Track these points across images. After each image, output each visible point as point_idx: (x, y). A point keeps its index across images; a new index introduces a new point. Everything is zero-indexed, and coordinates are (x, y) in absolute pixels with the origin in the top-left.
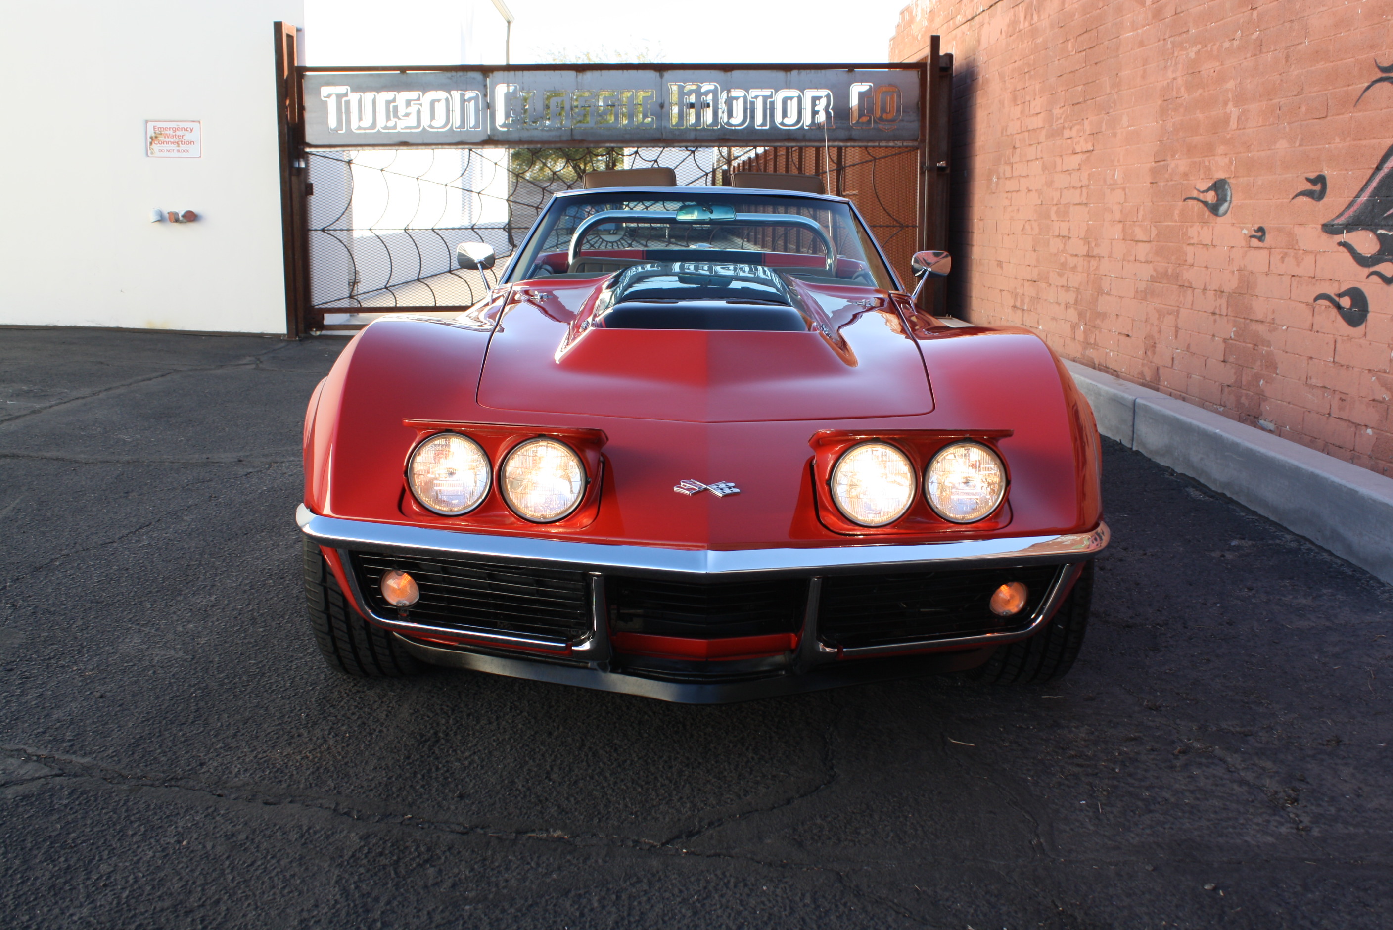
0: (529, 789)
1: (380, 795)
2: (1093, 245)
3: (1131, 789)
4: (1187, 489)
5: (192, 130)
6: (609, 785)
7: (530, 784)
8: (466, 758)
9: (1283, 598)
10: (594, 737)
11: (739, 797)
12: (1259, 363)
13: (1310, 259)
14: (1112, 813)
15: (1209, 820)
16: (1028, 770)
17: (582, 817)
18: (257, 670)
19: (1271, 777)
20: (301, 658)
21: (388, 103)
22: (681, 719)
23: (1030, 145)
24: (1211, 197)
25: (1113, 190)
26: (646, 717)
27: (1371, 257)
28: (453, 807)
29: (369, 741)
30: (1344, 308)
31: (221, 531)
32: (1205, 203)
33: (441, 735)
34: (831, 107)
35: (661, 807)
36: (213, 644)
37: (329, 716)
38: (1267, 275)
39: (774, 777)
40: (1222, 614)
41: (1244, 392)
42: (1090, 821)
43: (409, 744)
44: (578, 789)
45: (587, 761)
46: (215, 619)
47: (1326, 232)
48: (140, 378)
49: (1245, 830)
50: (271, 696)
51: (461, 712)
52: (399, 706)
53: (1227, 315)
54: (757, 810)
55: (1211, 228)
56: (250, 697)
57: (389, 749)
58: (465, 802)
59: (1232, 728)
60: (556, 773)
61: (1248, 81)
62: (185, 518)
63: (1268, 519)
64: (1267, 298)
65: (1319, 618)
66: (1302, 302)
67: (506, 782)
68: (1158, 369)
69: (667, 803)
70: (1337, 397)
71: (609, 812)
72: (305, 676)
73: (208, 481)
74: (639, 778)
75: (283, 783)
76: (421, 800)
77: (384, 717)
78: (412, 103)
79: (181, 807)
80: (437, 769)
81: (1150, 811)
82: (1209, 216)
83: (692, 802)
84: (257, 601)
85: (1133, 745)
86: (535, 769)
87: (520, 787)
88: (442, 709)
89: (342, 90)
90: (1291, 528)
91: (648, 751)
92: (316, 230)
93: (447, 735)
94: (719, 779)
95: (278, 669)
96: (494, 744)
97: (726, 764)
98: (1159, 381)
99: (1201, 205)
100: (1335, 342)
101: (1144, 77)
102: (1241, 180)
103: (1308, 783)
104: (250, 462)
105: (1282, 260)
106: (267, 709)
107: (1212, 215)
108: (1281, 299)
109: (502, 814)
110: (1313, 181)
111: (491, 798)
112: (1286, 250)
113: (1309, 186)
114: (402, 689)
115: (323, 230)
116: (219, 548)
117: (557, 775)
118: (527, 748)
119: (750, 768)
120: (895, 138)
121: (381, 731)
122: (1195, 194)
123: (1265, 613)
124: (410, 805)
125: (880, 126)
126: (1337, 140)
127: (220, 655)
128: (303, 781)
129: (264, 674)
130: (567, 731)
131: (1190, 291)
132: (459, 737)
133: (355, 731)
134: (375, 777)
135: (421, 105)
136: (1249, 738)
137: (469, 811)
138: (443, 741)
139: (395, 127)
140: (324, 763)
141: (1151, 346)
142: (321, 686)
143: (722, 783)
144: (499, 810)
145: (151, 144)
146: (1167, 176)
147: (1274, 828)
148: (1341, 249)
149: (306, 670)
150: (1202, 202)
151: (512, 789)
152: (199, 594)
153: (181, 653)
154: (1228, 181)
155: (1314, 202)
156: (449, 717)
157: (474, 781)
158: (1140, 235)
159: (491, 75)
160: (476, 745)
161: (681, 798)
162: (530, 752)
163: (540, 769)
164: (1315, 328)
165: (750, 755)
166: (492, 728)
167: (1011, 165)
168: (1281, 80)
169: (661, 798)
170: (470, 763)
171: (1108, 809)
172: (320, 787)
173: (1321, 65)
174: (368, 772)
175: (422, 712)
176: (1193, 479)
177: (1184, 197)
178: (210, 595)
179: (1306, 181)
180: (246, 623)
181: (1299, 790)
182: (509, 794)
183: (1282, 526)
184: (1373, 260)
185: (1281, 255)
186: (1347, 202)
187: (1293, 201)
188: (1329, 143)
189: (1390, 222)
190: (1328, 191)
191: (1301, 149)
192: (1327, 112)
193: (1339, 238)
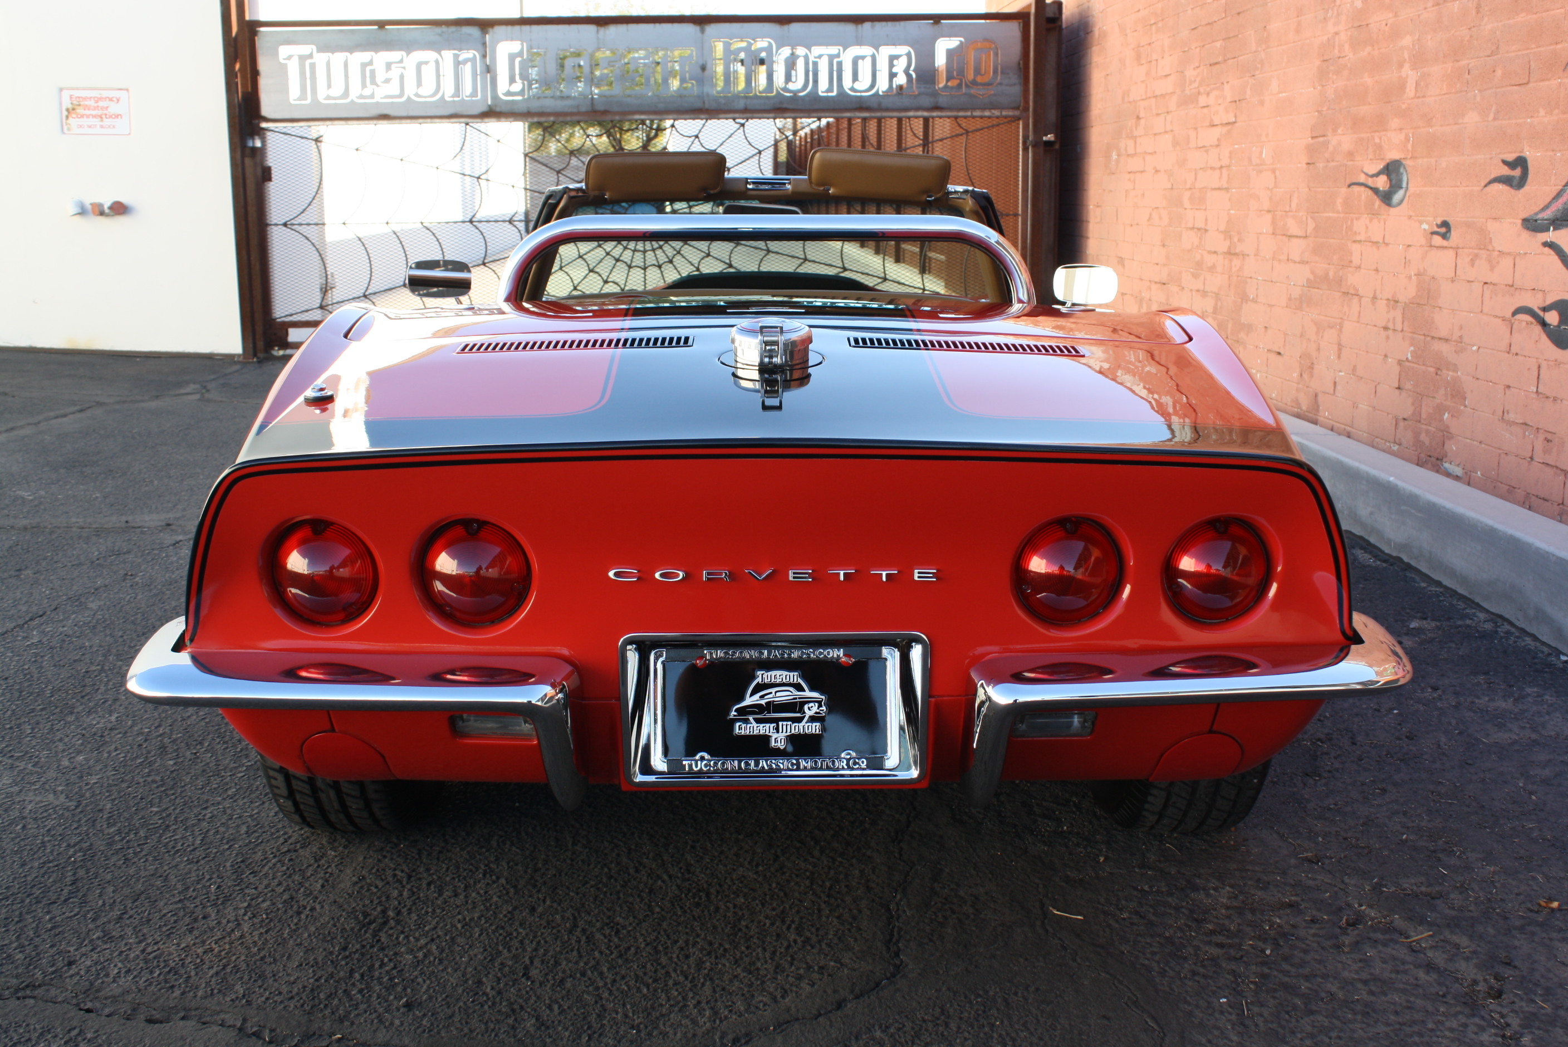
0: (499, 993)
1: (302, 1006)
2: (1236, 239)
3: (1286, 979)
4: (1354, 551)
5: (118, 100)
6: (606, 984)
7: (502, 985)
8: (421, 948)
9: (1477, 701)
10: (589, 914)
11: (775, 999)
12: (1442, 392)
13: (1506, 263)
14: (1262, 1015)
15: (1388, 1025)
16: (1154, 953)
17: (567, 1034)
18: (160, 822)
19: (1467, 959)
20: (219, 803)
21: (364, 65)
22: (705, 886)
23: (1158, 115)
24: (1382, 183)
25: (1261, 172)
26: (659, 882)
28: (397, 1022)
29: (296, 924)
30: (1549, 325)
31: (133, 622)
32: (1375, 190)
33: (391, 913)
34: (913, 67)
35: (672, 1016)
36: (106, 785)
37: (247, 887)
38: (1453, 281)
39: (821, 968)
40: (1400, 724)
41: (1424, 427)
42: (1233, 1028)
43: (348, 928)
44: (564, 992)
45: (578, 949)
46: (113, 747)
47: (1528, 229)
48: (52, 414)
49: (1435, 1039)
50: (173, 859)
51: (420, 879)
52: (340, 871)
53: (1402, 331)
54: (797, 1019)
55: (1382, 222)
56: (147, 860)
57: (321, 936)
58: (414, 1014)
59: (1415, 888)
60: (537, 968)
61: (1429, 37)
62: (91, 605)
63: (1455, 592)
64: (1453, 310)
65: (1524, 728)
66: (1497, 317)
67: (470, 982)
68: (1316, 396)
69: (680, 1010)
70: (1541, 436)
71: (603, 1026)
72: (222, 829)
73: (124, 554)
74: (645, 974)
75: (175, 989)
76: (356, 1012)
77: (319, 886)
78: (393, 66)
79: (35, 1029)
80: (382, 965)
81: (1312, 1012)
82: (1379, 207)
83: (712, 1008)
84: (169, 721)
85: (1288, 915)
86: (510, 963)
87: (488, 990)
88: (395, 875)
89: (305, 49)
90: (1485, 605)
91: (659, 933)
92: (276, 225)
93: (399, 913)
94: (750, 973)
95: (187, 819)
96: (459, 926)
97: (759, 950)
98: (1318, 410)
99: (1370, 192)
100: (1539, 367)
101: (1298, 31)
102: (1420, 161)
103: (1515, 967)
104: (180, 526)
105: (1472, 263)
106: (166, 879)
107: (1383, 205)
108: (1471, 312)
109: (462, 1030)
110: (1511, 165)
111: (448, 1007)
112: (1476, 251)
113: (1506, 171)
114: (345, 847)
115: (285, 225)
116: (130, 647)
117: (537, 971)
118: (501, 931)
119: (792, 956)
120: (992, 106)
121: (313, 909)
122: (1362, 179)
123: (1454, 722)
124: (341, 1020)
125: (973, 91)
126: (1542, 112)
127: (113, 800)
128: (203, 985)
129: (168, 826)
130: (555, 905)
131: (1355, 300)
132: (414, 917)
133: (278, 909)
134: (298, 978)
135: (404, 68)
136: (1438, 902)
137: (418, 1028)
138: (392, 923)
139: (372, 96)
140: (234, 958)
141: (1308, 367)
142: (240, 843)
143: (753, 979)
144: (459, 1025)
145: (67, 117)
146: (1327, 155)
147: (1473, 1036)
148: (1547, 250)
149: (223, 821)
150: (1371, 188)
151: (477, 994)
152: (96, 712)
153: (62, 798)
154: (1404, 162)
155: (1512, 191)
156: (403, 887)
157: (428, 982)
158: (1294, 229)
159: (490, 30)
160: (435, 928)
161: (699, 1002)
162: (505, 937)
163: (516, 962)
164: (1514, 350)
165: (792, 937)
166: (458, 902)
167: (1134, 138)
168: (1471, 36)
169: (672, 1002)
170: (425, 956)
171: (1256, 1009)
172: (225, 995)
173: (1522, 18)
174: (289, 971)
175: (368, 881)
176: (1362, 538)
177: (1348, 182)
178: (111, 713)
179: (1501, 164)
180: (153, 753)
181: (1503, 979)
182: (473, 1002)
183: (1473, 602)
185: (1471, 257)
186: (1554, 191)
187: (1485, 188)
188: (1532, 117)
190: (1530, 177)
191: (1495, 123)
192: (1529, 78)
193: (1544, 236)
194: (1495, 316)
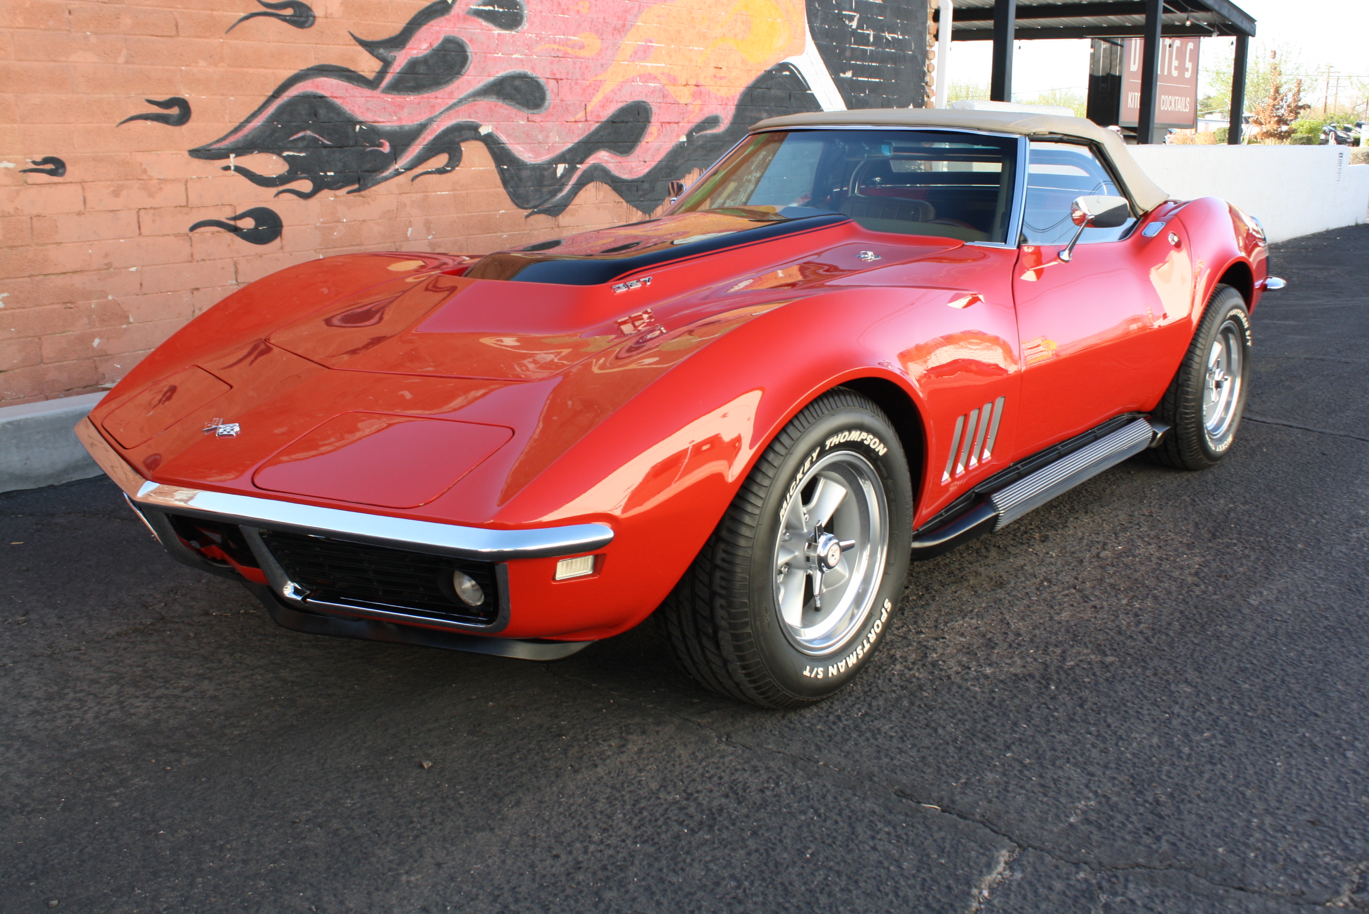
12: (82, 322)
13: (173, 187)
27: (278, 178)
30: (241, 229)
38: (80, 214)
47: (199, 157)
66: (166, 235)
100: (236, 264)
105: (116, 193)
108: (121, 238)
110: (163, 104)
112: (121, 182)
113: (156, 110)
126: (205, 63)
148: (230, 172)
155: (170, 127)
164: (196, 257)
179: (148, 104)
184: (282, 180)
185: (112, 189)
186: (231, 127)
187: (124, 125)
188: (188, 66)
189: (301, 145)
190: (194, 115)
191: (130, 66)
192: (177, 32)
193: (224, 163)
194: (164, 236)
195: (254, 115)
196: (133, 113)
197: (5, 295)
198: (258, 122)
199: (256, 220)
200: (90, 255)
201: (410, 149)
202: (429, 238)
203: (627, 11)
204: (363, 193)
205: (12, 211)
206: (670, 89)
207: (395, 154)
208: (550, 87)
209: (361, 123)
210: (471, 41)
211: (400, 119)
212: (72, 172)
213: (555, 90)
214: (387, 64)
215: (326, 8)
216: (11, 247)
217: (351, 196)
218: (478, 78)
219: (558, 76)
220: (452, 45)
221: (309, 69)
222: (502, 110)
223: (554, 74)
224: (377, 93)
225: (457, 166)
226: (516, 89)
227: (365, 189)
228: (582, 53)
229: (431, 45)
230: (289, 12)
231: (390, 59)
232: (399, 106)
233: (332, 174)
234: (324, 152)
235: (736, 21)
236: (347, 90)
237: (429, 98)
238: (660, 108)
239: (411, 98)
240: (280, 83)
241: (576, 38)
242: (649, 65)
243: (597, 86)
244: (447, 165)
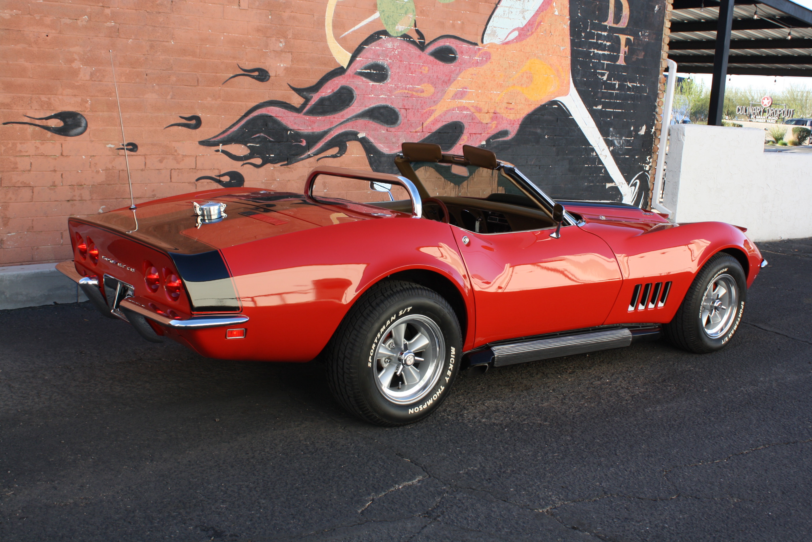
13: (190, 160)
24: (53, 123)
27: (243, 156)
30: (222, 181)
32: (45, 127)
38: (143, 171)
47: (204, 145)
53: (91, 199)
82: (53, 136)
102: (100, 114)
105: (161, 161)
108: (161, 183)
110: (188, 119)
112: (163, 156)
113: (184, 121)
122: (25, 120)
126: (209, 99)
148: (219, 153)
150: (39, 126)
154: (81, 113)
155: (190, 130)
168: (146, 59)
177: (4, 122)
179: (180, 118)
184: (246, 158)
185: (159, 159)
186: (221, 130)
187: (168, 128)
188: (202, 100)
189: (257, 140)
190: (203, 124)
191: (173, 100)
192: (198, 84)
193: (216, 148)
194: (183, 183)
195: (234, 125)
196: (173, 123)
197: (104, 207)
198: (235, 128)
199: (230, 177)
200: (146, 190)
201: (318, 144)
202: (326, 190)
203: (452, 72)
204: (289, 166)
205: (111, 168)
206: (477, 115)
207: (309, 147)
208: (402, 113)
209: (291, 130)
210: (356, 88)
211: (313, 128)
212: (141, 150)
213: (405, 115)
214: (307, 100)
215: (276, 71)
216: (109, 185)
217: (282, 168)
218: (359, 108)
219: (406, 107)
220: (345, 91)
221: (264, 103)
222: (372, 125)
223: (405, 106)
224: (301, 115)
225: (344, 154)
226: (381, 114)
227: (290, 164)
228: (422, 95)
229: (333, 90)
230: (256, 74)
231: (309, 98)
232: (313, 122)
233: (273, 155)
234: (270, 144)
235: (522, 76)
236: (284, 113)
237: (330, 118)
238: (470, 125)
239: (319, 118)
240: (248, 109)
241: (419, 87)
242: (464, 102)
243: (431, 113)
244: (338, 153)
